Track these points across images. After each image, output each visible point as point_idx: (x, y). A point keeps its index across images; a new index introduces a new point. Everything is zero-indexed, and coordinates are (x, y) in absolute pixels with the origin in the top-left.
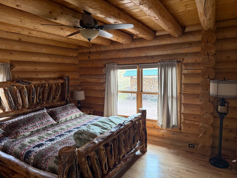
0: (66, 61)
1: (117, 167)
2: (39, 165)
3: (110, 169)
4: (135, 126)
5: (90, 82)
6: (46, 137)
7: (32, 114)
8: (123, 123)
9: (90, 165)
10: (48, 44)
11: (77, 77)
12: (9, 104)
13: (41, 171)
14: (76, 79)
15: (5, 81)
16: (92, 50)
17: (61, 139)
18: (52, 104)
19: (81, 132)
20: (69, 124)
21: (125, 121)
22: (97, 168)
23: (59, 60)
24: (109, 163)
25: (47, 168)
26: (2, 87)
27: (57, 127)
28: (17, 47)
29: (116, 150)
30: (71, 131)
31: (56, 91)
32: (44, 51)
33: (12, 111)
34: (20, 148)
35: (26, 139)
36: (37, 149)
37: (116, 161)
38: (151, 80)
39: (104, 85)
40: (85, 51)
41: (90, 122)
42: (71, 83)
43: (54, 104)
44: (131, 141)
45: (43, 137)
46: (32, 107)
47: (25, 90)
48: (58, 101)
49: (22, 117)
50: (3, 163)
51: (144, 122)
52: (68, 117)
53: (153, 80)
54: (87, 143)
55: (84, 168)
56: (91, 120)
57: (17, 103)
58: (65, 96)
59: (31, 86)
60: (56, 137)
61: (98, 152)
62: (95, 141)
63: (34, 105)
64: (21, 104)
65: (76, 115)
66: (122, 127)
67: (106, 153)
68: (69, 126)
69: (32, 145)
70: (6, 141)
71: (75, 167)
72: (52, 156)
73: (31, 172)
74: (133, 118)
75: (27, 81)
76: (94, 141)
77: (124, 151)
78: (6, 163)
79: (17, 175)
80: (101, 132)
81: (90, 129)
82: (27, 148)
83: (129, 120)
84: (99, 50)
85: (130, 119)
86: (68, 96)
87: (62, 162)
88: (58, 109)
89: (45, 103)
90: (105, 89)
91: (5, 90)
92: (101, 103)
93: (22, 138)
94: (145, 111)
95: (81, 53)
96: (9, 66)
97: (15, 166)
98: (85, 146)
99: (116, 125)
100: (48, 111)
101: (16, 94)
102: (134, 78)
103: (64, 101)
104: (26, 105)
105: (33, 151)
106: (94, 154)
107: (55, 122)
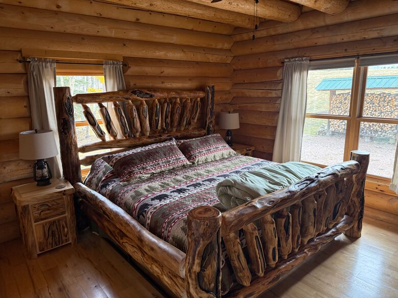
0: (211, 59)
1: (297, 259)
2: (159, 230)
3: (282, 260)
4: (340, 185)
5: (250, 97)
6: (173, 185)
7: (154, 146)
8: (317, 177)
9: (244, 246)
10: (181, 27)
11: (228, 88)
12: (121, 128)
13: (160, 241)
14: (227, 91)
15: (116, 90)
16: (258, 34)
17: (195, 192)
18: (185, 133)
19: (230, 184)
20: (211, 168)
21: (319, 174)
22: (258, 255)
23: (199, 57)
24: (282, 248)
25: (171, 238)
26: (111, 101)
27: (190, 171)
28: (134, 34)
29: (296, 226)
30: (214, 179)
31: (192, 111)
32: (175, 39)
33: (126, 140)
34: (134, 198)
35: (144, 184)
36: (157, 203)
37: (295, 247)
38: (377, 97)
39: (277, 102)
40: (245, 37)
41: (247, 168)
42: (217, 98)
43: (189, 133)
44: (329, 214)
45: (168, 185)
46: (155, 135)
47: (146, 106)
48: (195, 128)
49: (139, 150)
50: (109, 217)
51: (361, 180)
52: (210, 157)
53: (381, 98)
54: (241, 204)
55: (233, 251)
56: (249, 166)
57: (134, 127)
58: (206, 121)
59: (154, 101)
60: (188, 187)
61: (260, 225)
62: (255, 204)
63: (159, 133)
64: (140, 130)
65: (223, 154)
66: (313, 185)
67: (277, 229)
68: (211, 171)
69: (149, 195)
70: (114, 184)
71: (217, 246)
72: (178, 218)
73: (145, 239)
74: (339, 168)
75: (148, 92)
76: (253, 203)
77: (312, 230)
78: (112, 218)
79: (127, 240)
80: (268, 189)
81: (246, 180)
82: (142, 199)
83: (329, 173)
84: (273, 33)
85: (331, 169)
86: (212, 121)
87: (193, 233)
88: (194, 142)
89: (174, 130)
90: (279, 109)
91: (115, 105)
92: (269, 137)
93: (138, 182)
94: (367, 156)
95: (237, 42)
96: (122, 66)
97: (124, 224)
98: (237, 210)
99: (300, 179)
100: (178, 143)
101: (132, 113)
102: (337, 93)
103: (205, 129)
104: (146, 131)
105: (152, 205)
106: (253, 228)
107: (188, 163)
